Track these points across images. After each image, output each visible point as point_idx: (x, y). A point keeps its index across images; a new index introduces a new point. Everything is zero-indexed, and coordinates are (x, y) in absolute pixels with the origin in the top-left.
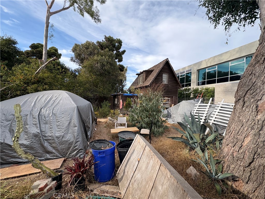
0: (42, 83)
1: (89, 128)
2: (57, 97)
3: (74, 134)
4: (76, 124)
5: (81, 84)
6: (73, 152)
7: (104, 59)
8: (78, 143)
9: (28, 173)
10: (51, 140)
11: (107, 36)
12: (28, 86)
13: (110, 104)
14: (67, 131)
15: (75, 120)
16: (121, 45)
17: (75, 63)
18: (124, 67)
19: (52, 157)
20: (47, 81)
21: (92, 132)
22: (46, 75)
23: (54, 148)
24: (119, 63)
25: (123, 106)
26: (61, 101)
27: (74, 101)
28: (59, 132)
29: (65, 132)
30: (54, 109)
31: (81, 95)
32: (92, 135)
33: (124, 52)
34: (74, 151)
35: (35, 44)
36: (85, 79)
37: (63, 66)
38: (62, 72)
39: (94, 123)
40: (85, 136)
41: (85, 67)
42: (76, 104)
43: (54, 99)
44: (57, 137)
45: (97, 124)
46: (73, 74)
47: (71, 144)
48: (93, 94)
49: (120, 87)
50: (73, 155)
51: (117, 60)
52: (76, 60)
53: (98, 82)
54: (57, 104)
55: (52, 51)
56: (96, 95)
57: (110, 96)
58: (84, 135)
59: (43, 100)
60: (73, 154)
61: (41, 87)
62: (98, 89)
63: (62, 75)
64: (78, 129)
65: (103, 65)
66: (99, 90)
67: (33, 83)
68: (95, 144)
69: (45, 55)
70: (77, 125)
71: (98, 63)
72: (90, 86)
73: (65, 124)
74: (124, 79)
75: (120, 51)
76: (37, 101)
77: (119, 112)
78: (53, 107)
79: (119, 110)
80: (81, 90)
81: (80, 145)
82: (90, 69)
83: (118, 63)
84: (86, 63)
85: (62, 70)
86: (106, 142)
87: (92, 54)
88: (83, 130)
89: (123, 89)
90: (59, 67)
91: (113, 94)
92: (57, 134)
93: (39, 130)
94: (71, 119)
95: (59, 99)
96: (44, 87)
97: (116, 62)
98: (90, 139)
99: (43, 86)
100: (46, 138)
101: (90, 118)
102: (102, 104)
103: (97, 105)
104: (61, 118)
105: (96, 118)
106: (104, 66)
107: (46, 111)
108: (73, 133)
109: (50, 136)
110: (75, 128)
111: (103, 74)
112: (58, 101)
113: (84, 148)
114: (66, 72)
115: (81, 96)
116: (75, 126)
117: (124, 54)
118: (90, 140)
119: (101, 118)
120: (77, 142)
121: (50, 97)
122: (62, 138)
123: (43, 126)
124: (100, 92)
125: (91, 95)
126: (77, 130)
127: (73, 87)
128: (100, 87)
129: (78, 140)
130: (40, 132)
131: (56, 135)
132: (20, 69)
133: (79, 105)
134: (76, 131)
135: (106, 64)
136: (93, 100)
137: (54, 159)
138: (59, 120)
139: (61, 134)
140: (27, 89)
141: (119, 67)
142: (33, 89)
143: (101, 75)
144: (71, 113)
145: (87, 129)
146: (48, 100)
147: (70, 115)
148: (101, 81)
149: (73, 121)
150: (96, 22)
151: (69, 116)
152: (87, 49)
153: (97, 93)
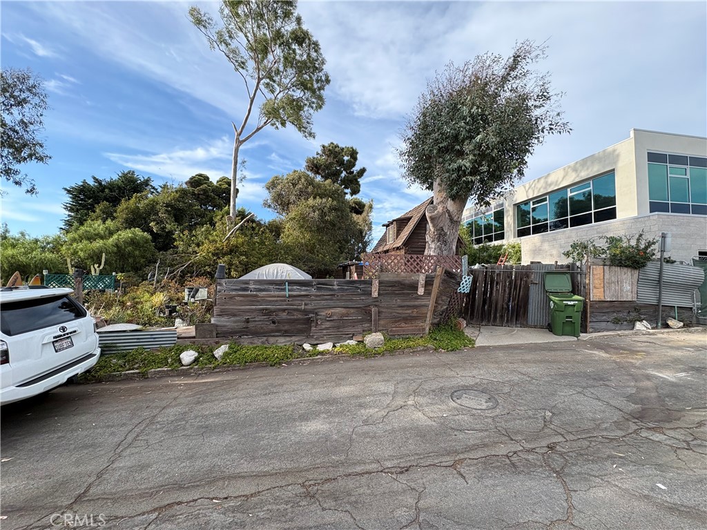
0: (235, 253)
11: (326, 145)
12: (218, 258)
16: (355, 159)
17: (272, 210)
18: (364, 206)
20: (242, 249)
22: (240, 240)
24: (354, 196)
33: (363, 171)
49: (359, 248)
51: (348, 191)
52: (272, 204)
53: (313, 243)
56: (312, 267)
57: (336, 268)
61: (236, 259)
65: (323, 214)
69: (233, 208)
71: (314, 211)
72: (302, 252)
74: (366, 229)
75: (355, 172)
87: (302, 195)
90: (254, 225)
91: (341, 265)
99: (238, 257)
111: (324, 229)
117: (362, 175)
124: (318, 262)
128: (318, 251)
141: (353, 205)
142: (226, 262)
148: (320, 241)
150: (306, 137)
152: (294, 185)
153: (312, 264)
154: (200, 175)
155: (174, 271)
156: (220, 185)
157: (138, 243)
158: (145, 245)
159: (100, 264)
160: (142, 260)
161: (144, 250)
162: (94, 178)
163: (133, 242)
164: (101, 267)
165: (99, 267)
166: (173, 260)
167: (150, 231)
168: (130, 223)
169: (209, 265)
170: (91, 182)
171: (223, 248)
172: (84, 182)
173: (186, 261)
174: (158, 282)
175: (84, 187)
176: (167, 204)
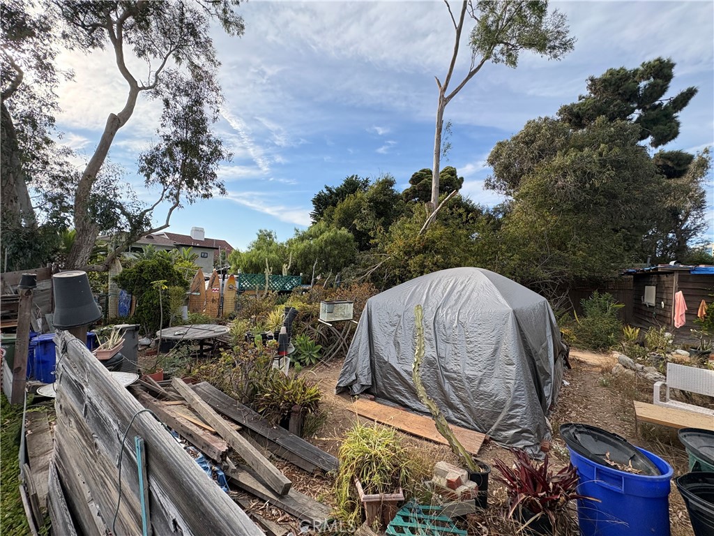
0: (430, 251)
1: (548, 376)
2: (464, 285)
3: (507, 383)
4: (511, 358)
5: (514, 244)
6: (506, 431)
7: (587, 157)
8: (517, 410)
9: (424, 436)
10: (456, 380)
12: (410, 258)
13: (622, 306)
14: (489, 370)
15: (510, 346)
16: (668, 78)
17: (497, 190)
19: (459, 421)
20: (439, 245)
21: (556, 390)
22: (438, 233)
23: (462, 400)
24: (660, 147)
25: (691, 318)
26: (475, 294)
27: (505, 296)
28: (472, 368)
29: (485, 371)
30: (461, 311)
31: (512, 275)
32: (555, 398)
33: (686, 97)
34: (509, 429)
35: (417, 173)
36: (524, 230)
37: (468, 206)
38: (467, 221)
39: (560, 363)
40: (536, 396)
41: (524, 196)
42: (511, 305)
43: (459, 288)
44: (468, 378)
45: (569, 368)
46: (492, 221)
47: (499, 405)
48: (549, 269)
50: (506, 437)
52: (497, 182)
53: (565, 232)
54: (466, 301)
55: (445, 178)
56: (561, 273)
57: (617, 275)
58: (534, 391)
59: (440, 291)
60: (505, 434)
61: (430, 259)
62: (567, 255)
63: (468, 228)
64: (518, 372)
66: (572, 257)
67: (417, 253)
68: (578, 436)
69: (435, 191)
70: (515, 361)
71: (564, 176)
72: (541, 248)
73: (485, 352)
74: (689, 205)
75: (666, 103)
76: (430, 293)
77: (670, 342)
78: (459, 306)
79: (667, 330)
80: (513, 260)
81: (525, 418)
82: (540, 199)
83: (653, 152)
84: (527, 184)
85: (467, 217)
86: (620, 444)
87: (544, 155)
88: (531, 377)
89: (686, 247)
90: (461, 211)
91: (630, 270)
92: (469, 372)
93: (436, 353)
94: (498, 343)
95: (470, 288)
96: (435, 259)
97: (644, 148)
98: (550, 409)
100: (447, 373)
101: (547, 346)
102: (583, 302)
103: (566, 305)
104: (475, 334)
105: (565, 346)
106: (590, 179)
107: (447, 314)
108: (505, 378)
109: (455, 372)
110: (510, 367)
111: (589, 206)
112: (468, 294)
113: (537, 432)
114: (475, 220)
115: (514, 277)
116: (510, 362)
118: (552, 412)
119: (582, 349)
120: (517, 408)
121: (451, 284)
122: (480, 383)
123: (442, 346)
124: (575, 265)
125: (545, 275)
126: (514, 373)
127: (493, 253)
129: (517, 402)
130: (437, 358)
131: (467, 373)
132: (399, 228)
133: (518, 307)
134: (513, 375)
135: (595, 169)
136: (551, 290)
137: (463, 426)
138: (472, 340)
139: (476, 373)
140: (408, 265)
141: (660, 163)
142: (417, 263)
143: (578, 208)
144: (499, 327)
145: (540, 376)
146: (448, 289)
147: (495, 332)
149: (504, 346)
150: (556, 57)
151: (493, 333)
153: (563, 268)
154: (423, 171)
156: (442, 177)
157: (339, 242)
158: (346, 245)
159: (288, 264)
162: (327, 187)
163: (333, 242)
164: (289, 267)
165: (287, 267)
166: (368, 260)
167: (352, 228)
170: (325, 192)
172: (321, 192)
173: (379, 262)
175: (320, 197)
176: (370, 199)
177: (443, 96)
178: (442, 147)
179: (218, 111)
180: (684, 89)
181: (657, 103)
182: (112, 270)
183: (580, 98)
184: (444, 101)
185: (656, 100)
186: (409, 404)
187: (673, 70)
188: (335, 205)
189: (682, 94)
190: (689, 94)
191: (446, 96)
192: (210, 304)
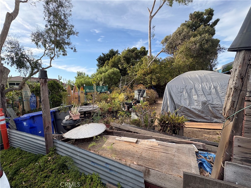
0: (153, 73)
10: (218, 107)
11: (192, 13)
12: (145, 76)
20: (157, 70)
30: (213, 83)
52: (166, 49)
55: (142, 50)
67: (148, 74)
69: (150, 52)
71: (195, 44)
87: (186, 38)
93: (206, 99)
96: (157, 75)
100: (213, 106)
104: (224, 89)
109: (218, 105)
111: (201, 54)
123: (207, 96)
127: (173, 72)
130: (207, 101)
138: (222, 92)
142: (149, 78)
143: (198, 56)
148: (197, 63)
152: (180, 34)
154: (134, 48)
155: (128, 84)
156: (141, 50)
157: (115, 73)
158: (118, 74)
159: (102, 82)
160: (117, 80)
161: (117, 76)
162: (103, 54)
163: (114, 73)
164: (103, 83)
165: (102, 83)
166: (127, 79)
167: (119, 68)
168: (113, 66)
169: (142, 80)
170: (102, 56)
171: (147, 71)
172: (100, 56)
173: (132, 79)
174: (122, 88)
175: (100, 57)
176: (124, 57)
177: (151, 15)
178: (151, 36)
179: (71, 11)
180: (216, 19)
181: (208, 24)
182: (24, 89)
183: (186, 21)
184: (151, 17)
185: (208, 22)
186: (196, 120)
187: (213, 13)
188: (109, 60)
189: (216, 21)
190: (217, 21)
191: (152, 15)
192: (75, 100)
